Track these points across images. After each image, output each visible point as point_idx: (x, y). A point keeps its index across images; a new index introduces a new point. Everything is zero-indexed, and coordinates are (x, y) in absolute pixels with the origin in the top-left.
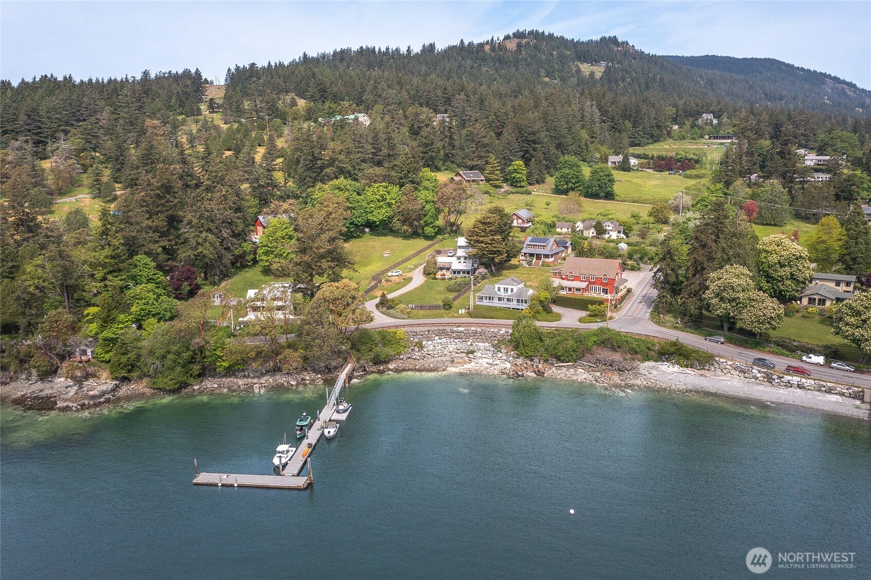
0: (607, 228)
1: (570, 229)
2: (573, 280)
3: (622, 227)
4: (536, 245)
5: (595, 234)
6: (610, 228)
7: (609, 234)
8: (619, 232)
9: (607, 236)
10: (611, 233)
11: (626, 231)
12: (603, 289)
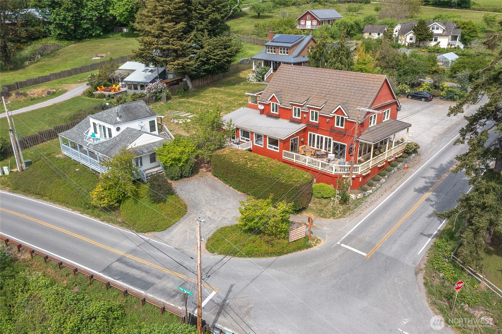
0: (436, 32)
1: (381, 35)
2: (277, 117)
3: (460, 31)
4: (278, 47)
5: (414, 41)
6: (440, 31)
7: (436, 40)
8: (454, 38)
9: (433, 43)
10: (439, 40)
11: (466, 37)
12: (336, 147)
